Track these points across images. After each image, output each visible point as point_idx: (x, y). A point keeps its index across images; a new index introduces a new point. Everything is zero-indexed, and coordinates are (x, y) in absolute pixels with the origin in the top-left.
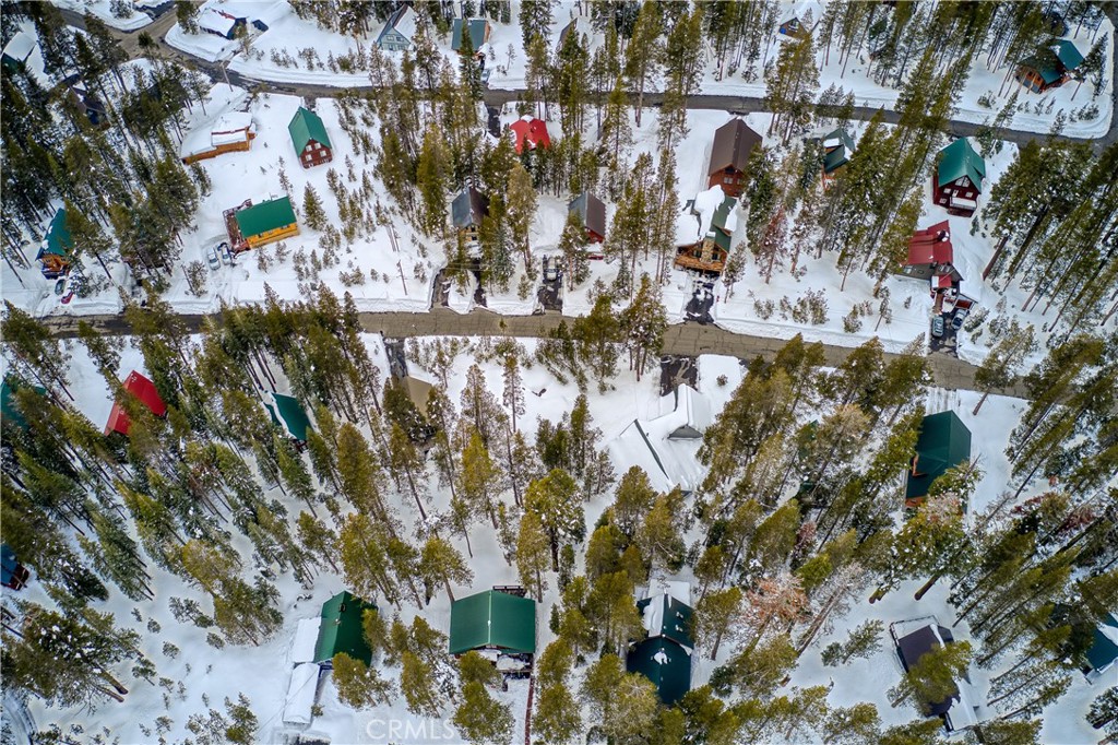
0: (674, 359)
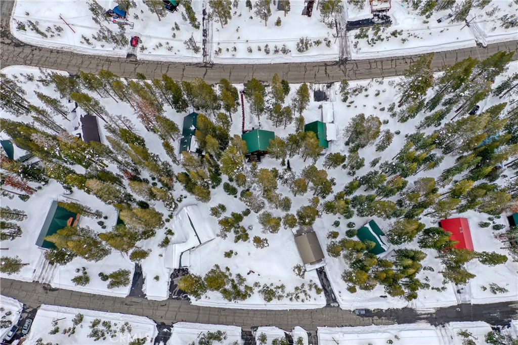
0: (181, 297)
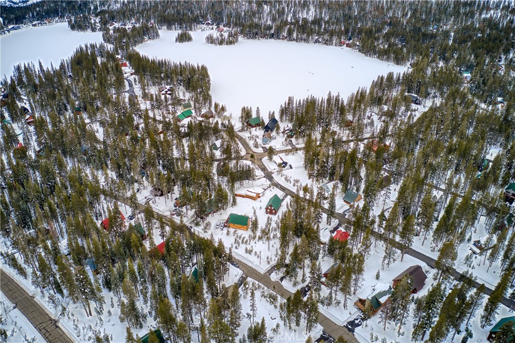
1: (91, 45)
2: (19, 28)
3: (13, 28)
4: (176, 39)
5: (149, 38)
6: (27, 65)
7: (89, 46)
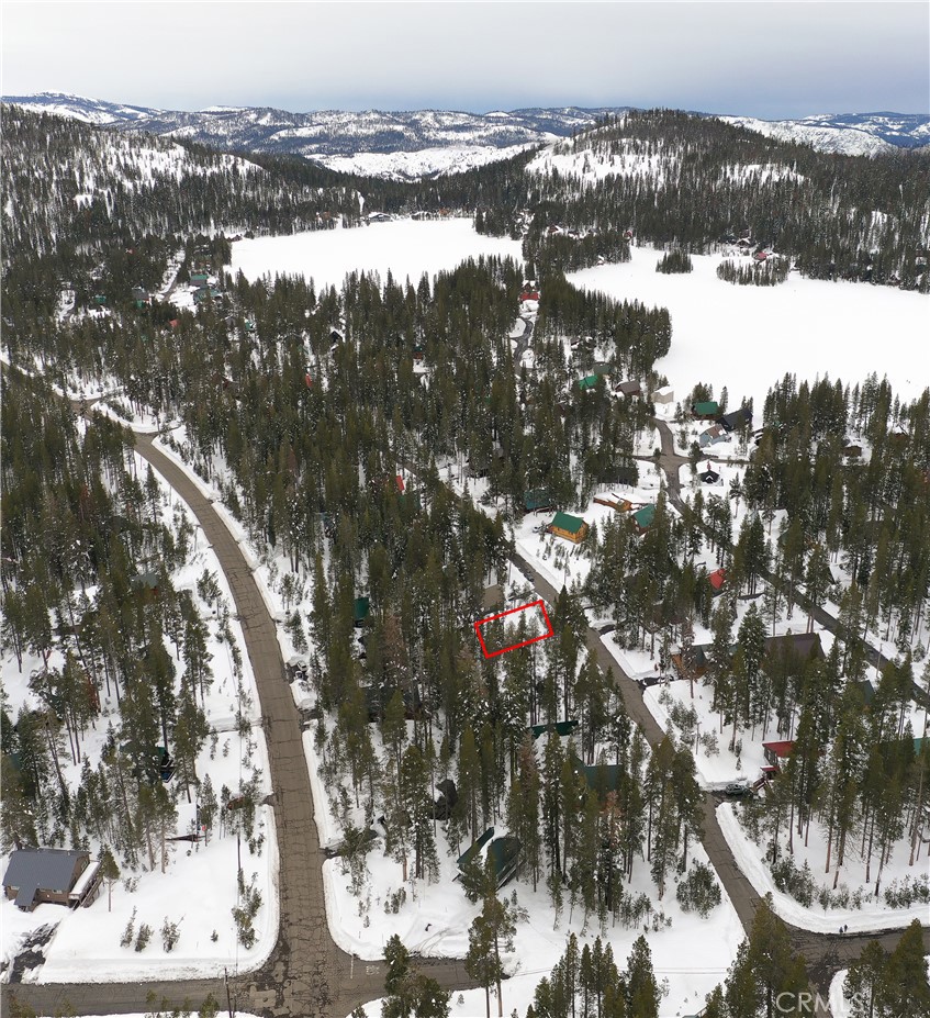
1: (490, 258)
2: (387, 219)
3: (377, 219)
4: (659, 266)
5: (609, 260)
6: (366, 275)
7: (486, 259)
